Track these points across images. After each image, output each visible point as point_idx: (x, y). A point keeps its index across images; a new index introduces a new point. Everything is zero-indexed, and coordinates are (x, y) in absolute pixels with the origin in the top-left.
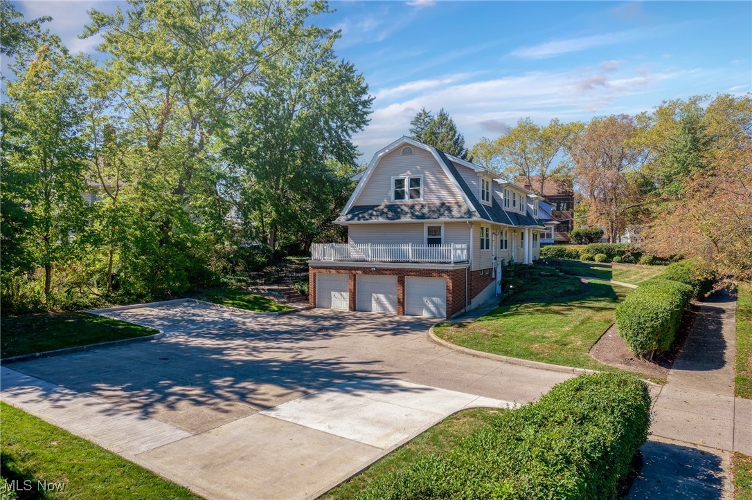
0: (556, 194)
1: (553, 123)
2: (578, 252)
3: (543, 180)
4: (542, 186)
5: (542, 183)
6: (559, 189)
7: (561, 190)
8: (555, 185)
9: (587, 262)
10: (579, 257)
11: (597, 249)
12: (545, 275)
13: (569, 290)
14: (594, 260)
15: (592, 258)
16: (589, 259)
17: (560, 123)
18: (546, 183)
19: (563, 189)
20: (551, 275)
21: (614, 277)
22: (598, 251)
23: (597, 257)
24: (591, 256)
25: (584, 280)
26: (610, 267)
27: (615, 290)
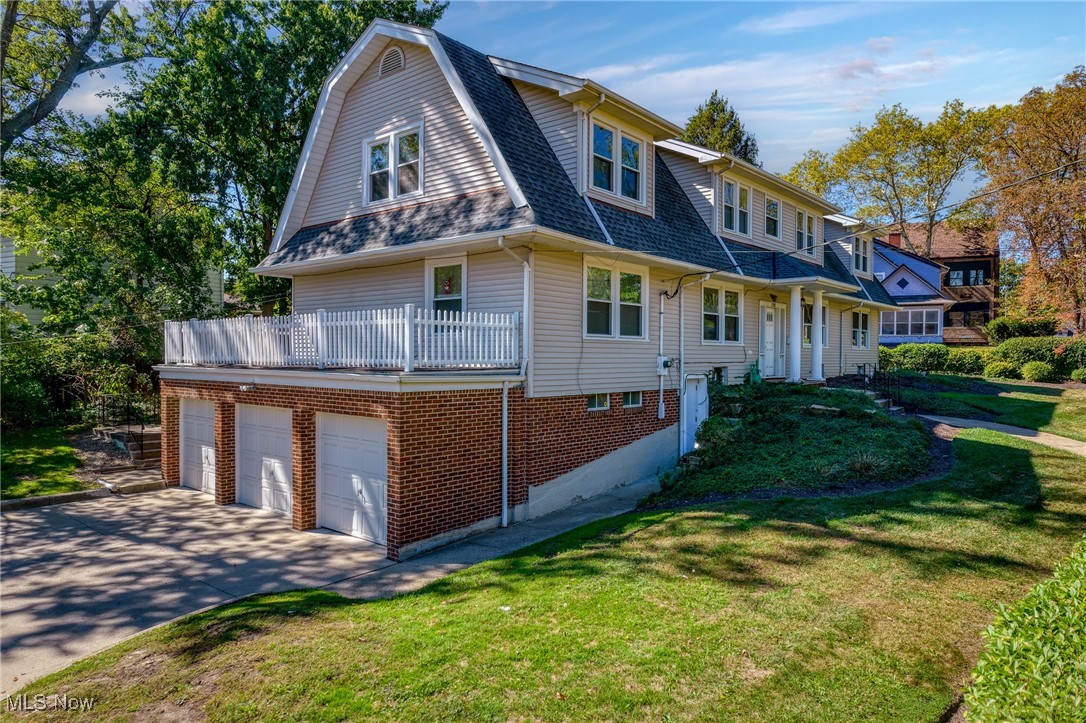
0: (962, 254)
1: (950, 110)
2: (979, 358)
3: (931, 225)
4: (929, 237)
5: (930, 231)
6: (967, 244)
7: (972, 246)
8: (960, 238)
9: (1000, 380)
10: (981, 369)
11: (1027, 351)
12: (823, 414)
13: (868, 467)
14: (1019, 377)
15: (1014, 370)
16: (1006, 373)
17: (965, 108)
18: (939, 234)
19: (977, 243)
20: (842, 414)
21: (1056, 422)
22: (1031, 354)
23: (1027, 370)
24: (1010, 366)
25: (946, 431)
26: (1059, 393)
27: (1040, 471)
